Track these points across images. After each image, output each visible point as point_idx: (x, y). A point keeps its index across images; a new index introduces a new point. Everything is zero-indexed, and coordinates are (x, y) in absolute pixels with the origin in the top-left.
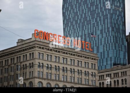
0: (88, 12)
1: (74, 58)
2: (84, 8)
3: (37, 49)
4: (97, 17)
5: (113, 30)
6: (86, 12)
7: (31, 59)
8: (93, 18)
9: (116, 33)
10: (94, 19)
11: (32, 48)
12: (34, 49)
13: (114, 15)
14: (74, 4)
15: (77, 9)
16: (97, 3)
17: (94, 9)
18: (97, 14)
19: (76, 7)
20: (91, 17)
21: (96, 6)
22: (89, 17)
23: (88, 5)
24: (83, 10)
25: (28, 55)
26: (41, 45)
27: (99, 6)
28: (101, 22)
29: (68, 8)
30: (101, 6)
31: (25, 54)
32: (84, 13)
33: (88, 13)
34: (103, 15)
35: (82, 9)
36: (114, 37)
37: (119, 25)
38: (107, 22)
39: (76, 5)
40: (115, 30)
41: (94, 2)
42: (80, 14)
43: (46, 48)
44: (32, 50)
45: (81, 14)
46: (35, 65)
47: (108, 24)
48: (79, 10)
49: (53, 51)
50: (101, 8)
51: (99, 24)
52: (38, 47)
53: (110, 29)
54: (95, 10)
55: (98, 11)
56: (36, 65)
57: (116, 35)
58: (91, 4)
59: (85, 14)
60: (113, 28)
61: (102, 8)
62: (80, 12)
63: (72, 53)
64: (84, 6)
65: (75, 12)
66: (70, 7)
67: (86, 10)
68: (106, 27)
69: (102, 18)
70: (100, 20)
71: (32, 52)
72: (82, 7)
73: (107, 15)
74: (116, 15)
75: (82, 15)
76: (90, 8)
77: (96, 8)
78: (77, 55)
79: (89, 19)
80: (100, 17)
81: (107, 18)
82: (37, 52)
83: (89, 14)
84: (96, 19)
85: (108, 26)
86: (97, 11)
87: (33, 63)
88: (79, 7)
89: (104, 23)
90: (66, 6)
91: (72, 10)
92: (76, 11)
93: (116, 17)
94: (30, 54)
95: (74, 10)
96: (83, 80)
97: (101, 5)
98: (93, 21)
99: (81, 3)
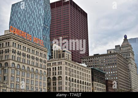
0: (27, 27)
1: (34, 49)
2: (25, 25)
3: (12, 39)
4: (33, 30)
5: (43, 39)
6: (26, 27)
7: (7, 46)
8: (30, 31)
9: (45, 41)
11: (8, 38)
12: (10, 39)
13: (44, 30)
14: (18, 22)
16: (33, 22)
17: (32, 26)
18: (33, 29)
19: (19, 24)
21: (33, 24)
22: (28, 30)
24: (23, 26)
25: (4, 43)
26: (15, 37)
27: (35, 24)
28: (36, 34)
30: (36, 24)
31: (1, 43)
33: (27, 28)
34: (37, 29)
35: (23, 25)
36: (44, 43)
37: (47, 37)
38: (40, 34)
39: (19, 23)
41: (32, 21)
43: (18, 40)
44: (8, 40)
46: (10, 50)
47: (40, 35)
48: (21, 26)
49: (22, 43)
50: (36, 25)
51: (35, 35)
52: (13, 38)
53: (42, 38)
55: (34, 27)
58: (29, 22)
59: (25, 28)
60: (43, 38)
62: (21, 27)
63: (33, 46)
64: (25, 23)
66: (15, 23)
67: (26, 25)
68: (39, 37)
69: (37, 31)
70: (35, 33)
71: (8, 41)
73: (40, 30)
75: (23, 29)
76: (29, 25)
77: (33, 25)
78: (36, 47)
79: (28, 31)
80: (35, 31)
81: (40, 32)
82: (12, 42)
83: (28, 28)
84: (33, 32)
85: (40, 37)
86: (33, 27)
87: (8, 49)
88: (21, 24)
89: (38, 34)
90: (12, 23)
92: (19, 26)
93: (46, 31)
94: (6, 43)
95: (17, 25)
96: (39, 65)
97: (36, 23)
98: (30, 33)
99: (22, 21)
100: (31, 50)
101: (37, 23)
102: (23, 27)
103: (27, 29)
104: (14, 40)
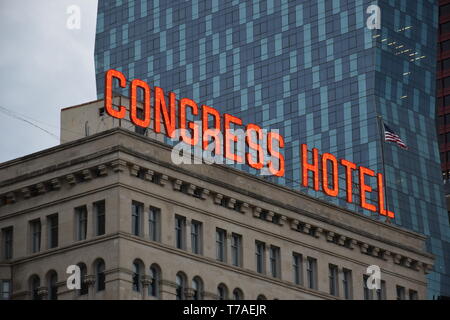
0: (244, 69)
1: (314, 248)
2: (222, 48)
3: (125, 178)
4: (295, 91)
5: (384, 160)
6: (230, 66)
7: (89, 238)
8: (271, 100)
9: (403, 173)
10: (280, 103)
11: (96, 172)
13: (388, 79)
14: (163, 26)
15: (183, 56)
16: (292, 22)
17: (278, 52)
18: (295, 78)
19: (173, 44)
20: (258, 96)
21: (286, 36)
22: (251, 91)
23: (239, 32)
24: (212, 61)
25: (67, 216)
26: (148, 159)
27: (307, 35)
28: (317, 118)
29: (130, 47)
30: (314, 37)
31: (42, 215)
32: (223, 70)
33: (244, 74)
34: (328, 79)
35: (209, 51)
36: (395, 195)
37: (411, 137)
38: (355, 117)
39: (173, 35)
40: (395, 157)
41: (277, 15)
42: (196, 78)
43: (173, 181)
45: (202, 78)
47: (356, 129)
48: (193, 59)
49: (210, 201)
50: (318, 47)
51: (310, 125)
52: (130, 165)
53: (373, 154)
54: (285, 58)
55: (300, 63)
56: (122, 275)
57: (399, 186)
58: (257, 24)
59: (228, 78)
60: (384, 147)
61: (324, 45)
62: (196, 68)
63: (303, 219)
64: (223, 38)
65: (170, 67)
66: (138, 43)
67: (230, 55)
69: (324, 98)
70: (314, 107)
71: (98, 197)
72: (209, 41)
73: (355, 81)
74: (399, 84)
75: (206, 86)
76: (256, 45)
77: (287, 48)
78: (326, 232)
79: (251, 101)
80: (313, 95)
81: (354, 97)
82: (127, 199)
83: (251, 76)
84: (291, 103)
85: (356, 138)
86: (293, 62)
87: (100, 263)
88: (192, 45)
89: (336, 122)
90: (119, 39)
91: (151, 58)
92: (176, 61)
93: (400, 91)
94: (81, 211)
95: (160, 59)
97: (315, 29)
98: (273, 115)
99: (201, 22)
100: (286, 256)
101: (322, 30)
102: (212, 70)
103: (243, 84)
104: (139, 183)
